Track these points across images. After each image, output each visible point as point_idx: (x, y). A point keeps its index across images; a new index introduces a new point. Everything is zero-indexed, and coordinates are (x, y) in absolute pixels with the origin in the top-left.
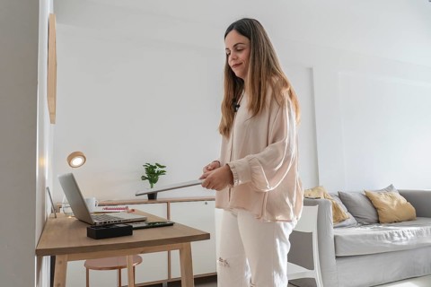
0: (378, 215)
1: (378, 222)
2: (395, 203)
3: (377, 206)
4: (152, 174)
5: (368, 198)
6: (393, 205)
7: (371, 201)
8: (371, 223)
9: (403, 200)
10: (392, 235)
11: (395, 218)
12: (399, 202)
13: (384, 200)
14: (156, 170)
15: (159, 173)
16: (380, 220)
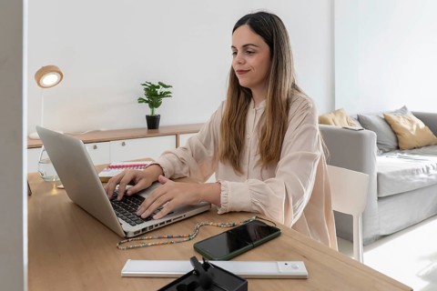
0: (397, 141)
1: (398, 148)
2: (415, 127)
3: (396, 131)
4: (154, 95)
5: (387, 121)
6: (412, 130)
7: (390, 126)
8: (391, 150)
9: (422, 125)
10: (428, 168)
11: (415, 144)
12: (418, 126)
13: (403, 123)
14: (159, 91)
15: (163, 95)
16: (400, 146)
